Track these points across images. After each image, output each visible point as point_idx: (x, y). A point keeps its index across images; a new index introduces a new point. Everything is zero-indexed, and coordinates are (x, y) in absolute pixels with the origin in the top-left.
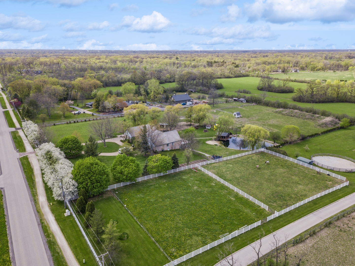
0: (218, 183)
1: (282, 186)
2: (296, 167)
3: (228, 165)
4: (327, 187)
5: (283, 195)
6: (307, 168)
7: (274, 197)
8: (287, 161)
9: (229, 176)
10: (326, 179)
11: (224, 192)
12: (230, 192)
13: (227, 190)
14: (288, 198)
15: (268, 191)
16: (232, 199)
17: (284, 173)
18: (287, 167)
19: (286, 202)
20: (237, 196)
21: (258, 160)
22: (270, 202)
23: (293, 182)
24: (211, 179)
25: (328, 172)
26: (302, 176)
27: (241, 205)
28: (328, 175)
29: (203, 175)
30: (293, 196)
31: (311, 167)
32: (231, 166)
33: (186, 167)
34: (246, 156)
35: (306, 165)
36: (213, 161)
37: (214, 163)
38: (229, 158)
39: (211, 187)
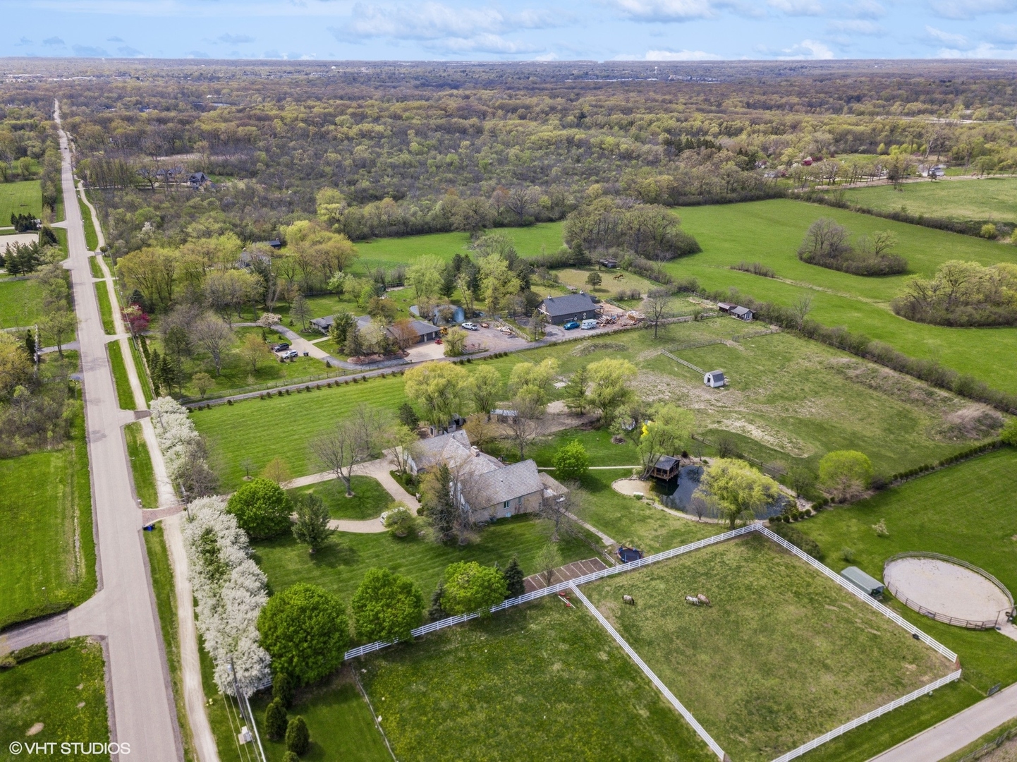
0: (615, 653)
1: (781, 672)
2: (833, 602)
3: (653, 583)
4: (900, 685)
5: (776, 708)
6: (864, 607)
7: (750, 713)
8: (815, 574)
9: (648, 629)
10: (905, 652)
12: (640, 688)
13: (633, 679)
14: (783, 720)
15: (740, 689)
16: (641, 712)
17: (797, 623)
18: (811, 600)
19: (775, 734)
20: (654, 703)
21: (739, 567)
22: (736, 729)
23: (812, 662)
24: (600, 636)
25: (914, 630)
26: (842, 638)
27: (657, 738)
28: (915, 637)
29: (585, 619)
30: (800, 713)
31: (875, 604)
32: (662, 586)
33: (545, 592)
34: (709, 549)
35: (863, 596)
36: (619, 568)
37: (620, 574)
38: (661, 556)
39: (597, 666)
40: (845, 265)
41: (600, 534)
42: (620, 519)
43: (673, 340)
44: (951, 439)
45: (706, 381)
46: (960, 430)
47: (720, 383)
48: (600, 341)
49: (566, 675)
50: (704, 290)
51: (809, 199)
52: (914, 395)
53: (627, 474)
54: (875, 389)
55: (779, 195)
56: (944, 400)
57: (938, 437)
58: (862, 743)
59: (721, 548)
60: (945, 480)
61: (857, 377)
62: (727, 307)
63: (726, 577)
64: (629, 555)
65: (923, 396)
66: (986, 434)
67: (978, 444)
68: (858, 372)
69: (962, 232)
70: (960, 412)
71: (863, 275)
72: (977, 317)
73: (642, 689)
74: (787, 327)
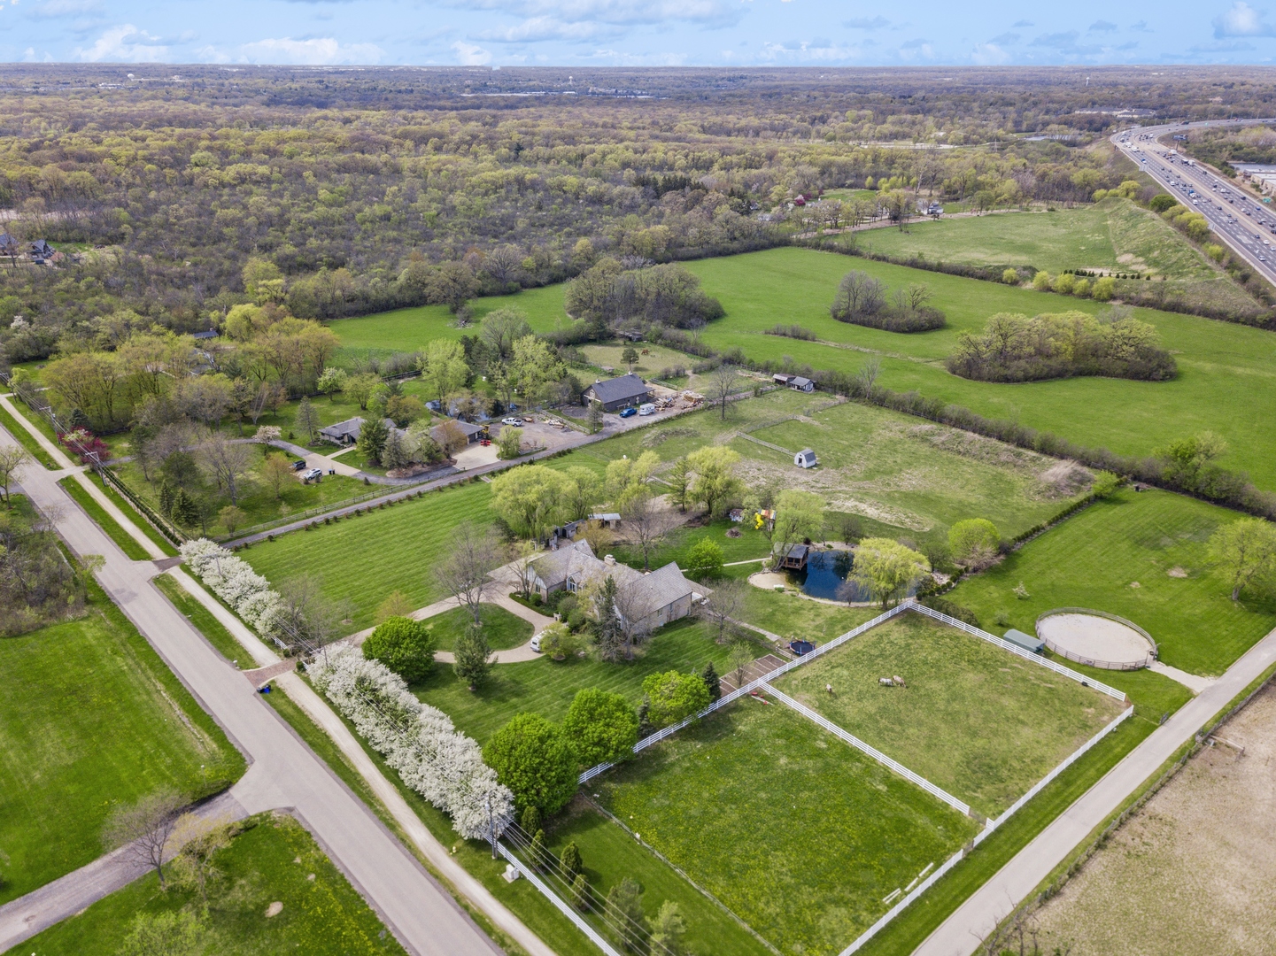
0: (831, 739)
1: (985, 733)
2: (1004, 664)
3: (836, 671)
5: (993, 764)
6: (1031, 664)
7: (974, 772)
8: (979, 642)
9: (851, 713)
10: (1080, 698)
11: (855, 769)
12: (868, 766)
13: (859, 760)
14: (1004, 773)
15: (956, 753)
16: (880, 787)
17: (981, 687)
18: (985, 665)
19: (1002, 786)
20: (887, 777)
21: (908, 645)
22: (967, 787)
23: (1007, 719)
24: (811, 729)
25: (1082, 678)
26: (1024, 694)
27: (903, 806)
28: (1085, 684)
29: (787, 713)
30: (1016, 764)
31: (1041, 661)
32: (845, 673)
33: (738, 693)
34: (873, 632)
35: (1028, 655)
36: (797, 661)
37: (800, 667)
38: (832, 644)
39: (819, 754)
40: (884, 321)
41: (762, 631)
42: (773, 614)
43: (742, 420)
44: (1049, 498)
45: (796, 462)
46: (1055, 489)
47: (812, 463)
48: (669, 428)
49: (796, 767)
50: (751, 361)
51: (817, 246)
52: (1003, 458)
53: (758, 568)
54: (964, 454)
55: (784, 243)
56: (1033, 460)
57: (1037, 497)
58: (1075, 781)
59: (884, 629)
60: (1058, 538)
61: (943, 443)
62: (785, 379)
63: (900, 655)
64: (801, 647)
65: (1012, 458)
66: (1079, 490)
67: (1074, 500)
68: (943, 438)
69: (982, 278)
70: (1051, 471)
71: (904, 332)
72: (1032, 371)
73: (870, 767)
74: (854, 396)
